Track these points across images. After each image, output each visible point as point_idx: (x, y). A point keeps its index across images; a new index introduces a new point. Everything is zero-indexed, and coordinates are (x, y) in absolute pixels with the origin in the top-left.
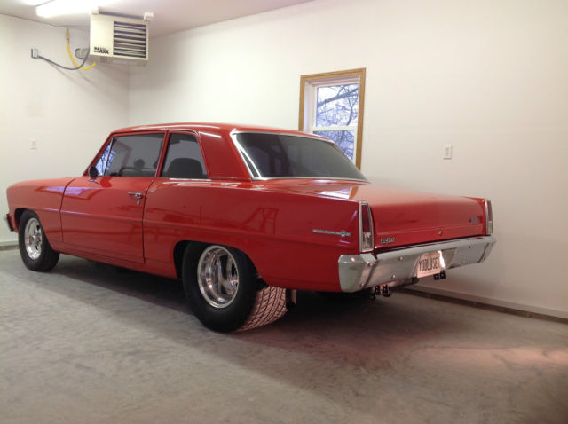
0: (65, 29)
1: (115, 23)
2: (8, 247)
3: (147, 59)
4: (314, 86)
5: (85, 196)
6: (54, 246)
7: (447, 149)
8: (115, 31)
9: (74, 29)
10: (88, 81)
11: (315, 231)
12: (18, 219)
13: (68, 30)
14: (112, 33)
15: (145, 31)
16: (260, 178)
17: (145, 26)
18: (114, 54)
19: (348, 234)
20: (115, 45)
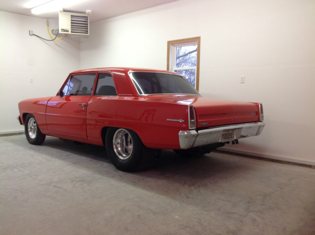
0: (46, 20)
1: (72, 16)
2: (20, 134)
3: (88, 34)
4: (175, 46)
5: (58, 106)
6: (43, 131)
7: (242, 78)
8: (72, 20)
9: (51, 19)
10: (58, 46)
11: (168, 120)
12: (24, 119)
13: (48, 20)
14: (70, 22)
15: (87, 19)
16: (143, 94)
17: (87, 17)
18: (72, 32)
19: (183, 121)
20: (72, 28)
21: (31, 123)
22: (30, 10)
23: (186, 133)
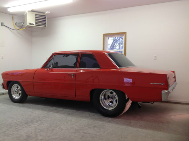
1: (36, 14)
3: (47, 27)
4: (107, 37)
7: (155, 56)
8: (36, 17)
10: (20, 34)
11: (151, 83)
13: (13, 16)
15: (46, 17)
17: (46, 16)
18: (36, 25)
19: (165, 84)
20: (36, 22)
21: (15, 88)
22: (6, 8)
23: (166, 91)
